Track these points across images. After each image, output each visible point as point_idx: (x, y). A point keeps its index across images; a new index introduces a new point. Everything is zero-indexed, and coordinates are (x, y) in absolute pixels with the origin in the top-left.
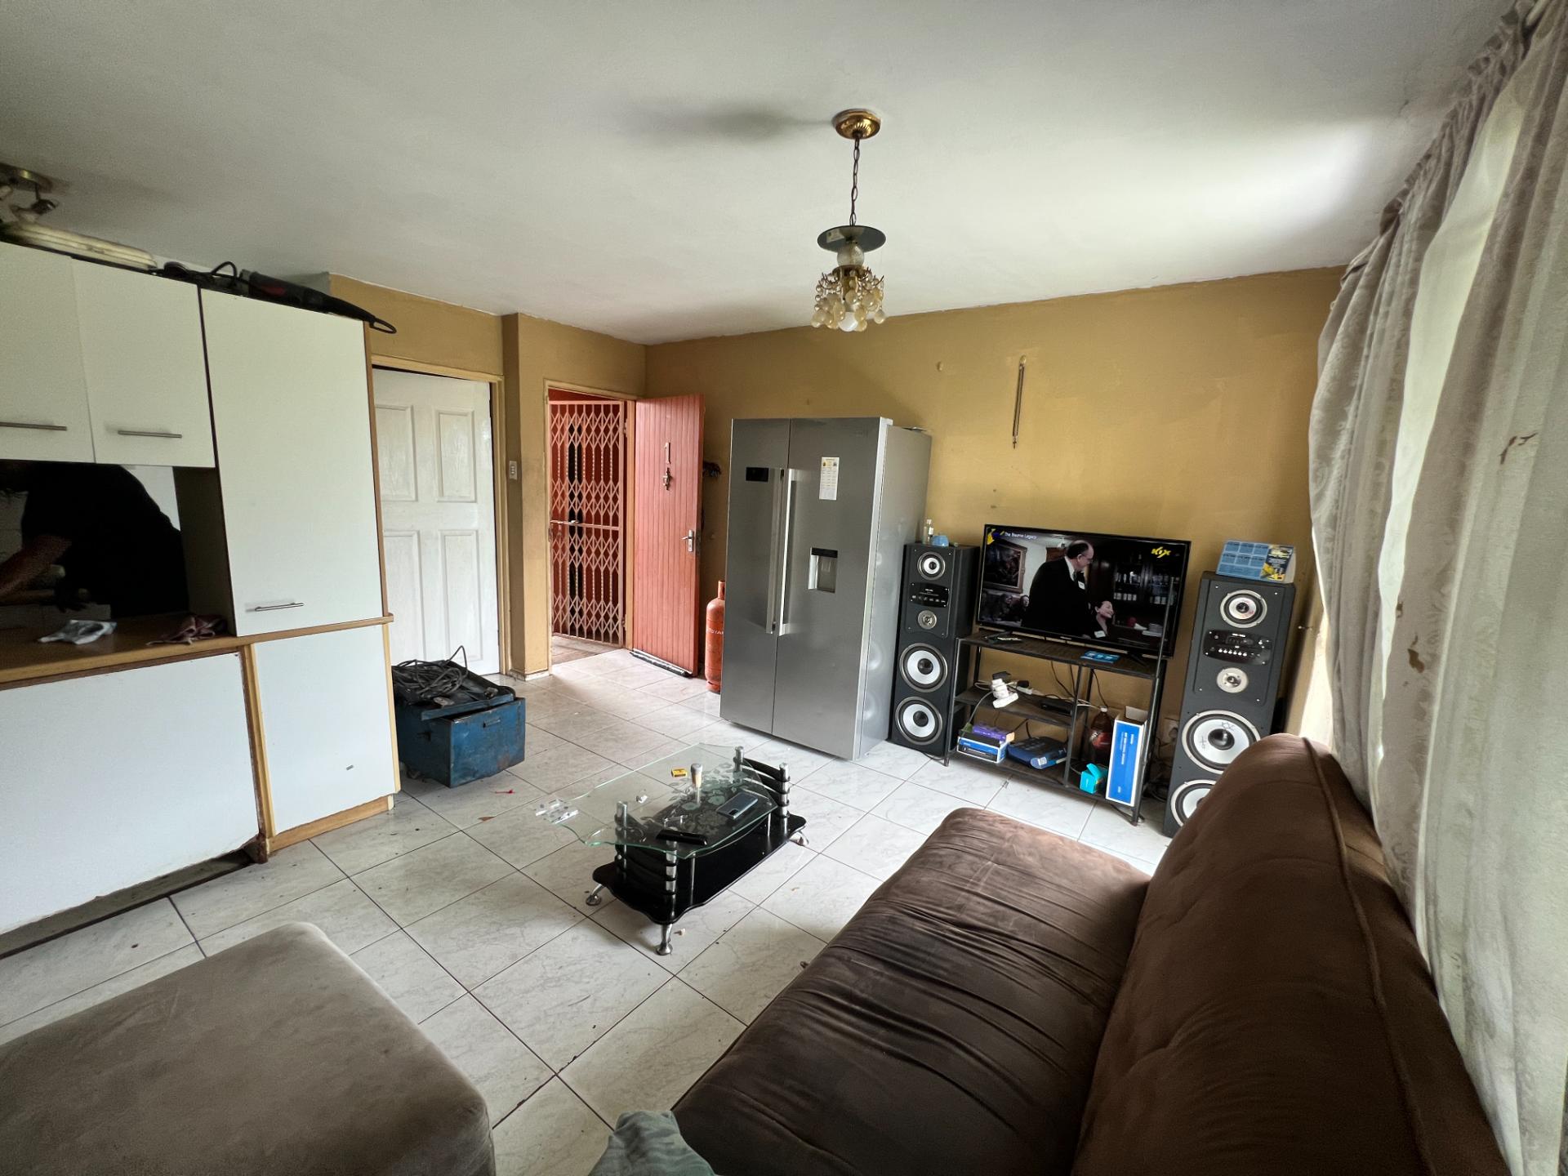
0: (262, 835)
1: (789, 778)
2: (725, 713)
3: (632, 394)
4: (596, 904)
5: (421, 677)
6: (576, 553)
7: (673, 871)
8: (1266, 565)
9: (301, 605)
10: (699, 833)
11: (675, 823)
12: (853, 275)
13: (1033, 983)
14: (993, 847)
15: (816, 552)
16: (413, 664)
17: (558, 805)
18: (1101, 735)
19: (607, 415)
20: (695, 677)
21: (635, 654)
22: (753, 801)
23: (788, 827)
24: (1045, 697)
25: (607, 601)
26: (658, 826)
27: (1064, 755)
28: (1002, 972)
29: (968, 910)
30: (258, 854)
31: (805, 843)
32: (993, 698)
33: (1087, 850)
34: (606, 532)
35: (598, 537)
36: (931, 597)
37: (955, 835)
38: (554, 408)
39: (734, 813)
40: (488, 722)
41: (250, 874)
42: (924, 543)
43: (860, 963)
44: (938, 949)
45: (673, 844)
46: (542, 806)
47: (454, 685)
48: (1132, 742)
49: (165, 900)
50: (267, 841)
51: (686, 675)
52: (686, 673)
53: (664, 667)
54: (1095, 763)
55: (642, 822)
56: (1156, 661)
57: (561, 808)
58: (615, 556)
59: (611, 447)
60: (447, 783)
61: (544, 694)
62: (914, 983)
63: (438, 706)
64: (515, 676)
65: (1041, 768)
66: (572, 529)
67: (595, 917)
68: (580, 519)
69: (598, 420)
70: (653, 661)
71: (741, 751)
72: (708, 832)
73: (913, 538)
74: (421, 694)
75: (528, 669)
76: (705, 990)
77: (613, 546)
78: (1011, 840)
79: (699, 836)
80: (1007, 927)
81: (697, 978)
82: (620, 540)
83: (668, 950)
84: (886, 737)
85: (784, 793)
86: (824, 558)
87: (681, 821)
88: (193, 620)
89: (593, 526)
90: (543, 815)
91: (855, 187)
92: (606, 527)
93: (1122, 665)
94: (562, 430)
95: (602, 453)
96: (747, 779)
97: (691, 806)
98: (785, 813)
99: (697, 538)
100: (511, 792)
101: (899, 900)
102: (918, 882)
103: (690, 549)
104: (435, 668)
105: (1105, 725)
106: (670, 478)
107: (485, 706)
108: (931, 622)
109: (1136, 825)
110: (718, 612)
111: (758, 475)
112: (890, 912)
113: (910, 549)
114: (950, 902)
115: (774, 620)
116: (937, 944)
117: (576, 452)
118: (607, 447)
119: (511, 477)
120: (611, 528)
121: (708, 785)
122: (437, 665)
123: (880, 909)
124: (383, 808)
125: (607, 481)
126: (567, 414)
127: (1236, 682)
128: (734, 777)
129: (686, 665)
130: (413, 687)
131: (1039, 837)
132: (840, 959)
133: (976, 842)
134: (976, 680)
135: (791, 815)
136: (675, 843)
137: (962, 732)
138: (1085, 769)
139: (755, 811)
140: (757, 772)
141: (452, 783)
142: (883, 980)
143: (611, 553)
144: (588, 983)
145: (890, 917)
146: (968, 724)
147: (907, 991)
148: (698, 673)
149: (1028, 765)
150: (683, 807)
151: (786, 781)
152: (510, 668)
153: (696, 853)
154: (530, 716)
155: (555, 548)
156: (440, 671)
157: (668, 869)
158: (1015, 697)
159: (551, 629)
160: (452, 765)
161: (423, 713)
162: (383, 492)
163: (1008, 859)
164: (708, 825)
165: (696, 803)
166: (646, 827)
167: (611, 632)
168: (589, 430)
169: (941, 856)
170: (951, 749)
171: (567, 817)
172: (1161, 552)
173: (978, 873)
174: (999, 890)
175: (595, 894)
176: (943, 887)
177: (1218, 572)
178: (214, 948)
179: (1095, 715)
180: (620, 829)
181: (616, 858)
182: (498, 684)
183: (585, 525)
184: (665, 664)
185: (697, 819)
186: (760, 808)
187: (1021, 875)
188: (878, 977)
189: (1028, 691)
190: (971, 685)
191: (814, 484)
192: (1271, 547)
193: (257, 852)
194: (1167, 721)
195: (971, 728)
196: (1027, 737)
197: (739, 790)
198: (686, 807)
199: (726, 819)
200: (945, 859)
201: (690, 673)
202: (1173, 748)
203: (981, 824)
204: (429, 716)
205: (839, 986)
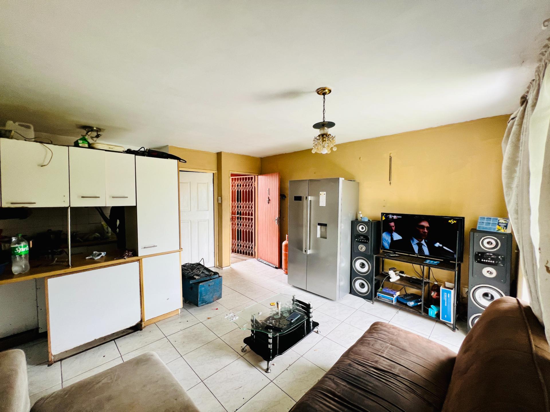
0: (141, 321)
1: (312, 307)
2: (289, 282)
3: (257, 174)
4: (244, 352)
5: (190, 269)
6: (239, 225)
7: (270, 341)
8: (498, 226)
9: (156, 246)
10: (280, 327)
11: (271, 323)
12: (325, 137)
13: (407, 396)
14: (390, 338)
15: (319, 224)
16: (188, 264)
17: (232, 314)
18: (436, 293)
19: (249, 180)
20: (279, 268)
21: (258, 260)
22: (299, 316)
23: (313, 326)
24: (411, 278)
25: (249, 242)
26: (265, 324)
27: (421, 301)
28: (394, 390)
29: (380, 363)
30: (140, 327)
31: (319, 332)
32: (389, 278)
33: (430, 342)
34: (249, 218)
35: (246, 220)
36: (363, 240)
37: (374, 332)
38: (232, 179)
39: (292, 320)
40: (210, 284)
41: (137, 334)
42: (359, 220)
43: (337, 381)
44: (368, 378)
45: (270, 331)
46: (227, 315)
47: (200, 271)
48: (449, 297)
49: (113, 341)
50: (143, 323)
51: (276, 268)
52: (276, 267)
53: (268, 265)
54: (434, 305)
55: (260, 322)
56: (455, 264)
57: (233, 316)
58: (252, 226)
59: (250, 190)
60: (197, 305)
61: (229, 274)
62: (359, 391)
63: (195, 279)
64: (219, 267)
65: (411, 306)
66: (238, 217)
67: (244, 356)
68: (241, 215)
69: (246, 182)
70: (265, 263)
71: (295, 297)
72: (283, 327)
73: (354, 218)
74: (190, 274)
75: (223, 266)
76: (282, 388)
77: (251, 223)
78: (397, 335)
79: (279, 328)
80: (396, 371)
81: (279, 383)
82: (253, 221)
83: (269, 371)
84: (349, 292)
85: (310, 313)
86: (322, 227)
87: (273, 322)
88: (127, 251)
89: (245, 216)
90: (227, 318)
91: (324, 110)
92: (249, 217)
93: (441, 266)
94: (235, 186)
95: (247, 193)
96: (297, 307)
97: (277, 317)
98: (311, 321)
99: (279, 220)
100: (217, 309)
101: (352, 357)
102: (360, 350)
103: (276, 224)
104: (194, 266)
105: (437, 289)
106: (269, 200)
107: (209, 279)
108: (363, 249)
109: (455, 332)
110: (286, 246)
111: (298, 198)
112: (349, 362)
113: (354, 223)
114: (372, 359)
115: (306, 249)
116: (367, 376)
117: (239, 193)
118: (249, 191)
119: (219, 202)
120: (250, 217)
121: (283, 309)
122: (195, 265)
123: (345, 360)
124: (177, 313)
125: (249, 202)
126: (236, 181)
127: (491, 273)
128: (292, 306)
129: (276, 264)
130: (188, 272)
131: (409, 335)
132: (330, 379)
133: (383, 336)
134: (383, 270)
135: (313, 321)
136: (271, 330)
137: (378, 291)
138: (430, 307)
139: (299, 320)
140: (300, 304)
141: (199, 305)
142: (346, 389)
143: (250, 225)
144: (242, 381)
145: (350, 364)
146: (381, 288)
147: (356, 394)
148: (280, 267)
149: (406, 305)
150: (274, 317)
151: (311, 309)
152: (218, 265)
153: (279, 334)
154: (224, 283)
155: (233, 224)
156: (196, 266)
157: (269, 340)
158: (399, 277)
159: (231, 251)
160: (199, 299)
161: (190, 281)
162: (181, 209)
163: (396, 343)
164: (284, 324)
165: (278, 315)
166: (262, 324)
167: (250, 252)
168: (243, 185)
169: (369, 341)
170: (375, 297)
171: (235, 319)
172: (452, 222)
173: (384, 348)
174: (392, 356)
175: (244, 348)
176: (369, 353)
177: (477, 229)
178: (127, 359)
179: (432, 285)
180: (253, 324)
181: (251, 334)
182: (214, 271)
183: (242, 216)
184: (269, 264)
185: (279, 321)
186: (301, 318)
187: (401, 350)
188: (344, 387)
189: (404, 275)
190: (381, 272)
191: (318, 202)
192: (499, 219)
193: (140, 326)
194: (464, 288)
195: (382, 289)
196: (405, 293)
197: (294, 311)
198: (275, 317)
199: (289, 322)
200: (370, 342)
201: (277, 267)
202: (467, 299)
203: (385, 328)
204: (192, 282)
205: (329, 389)
